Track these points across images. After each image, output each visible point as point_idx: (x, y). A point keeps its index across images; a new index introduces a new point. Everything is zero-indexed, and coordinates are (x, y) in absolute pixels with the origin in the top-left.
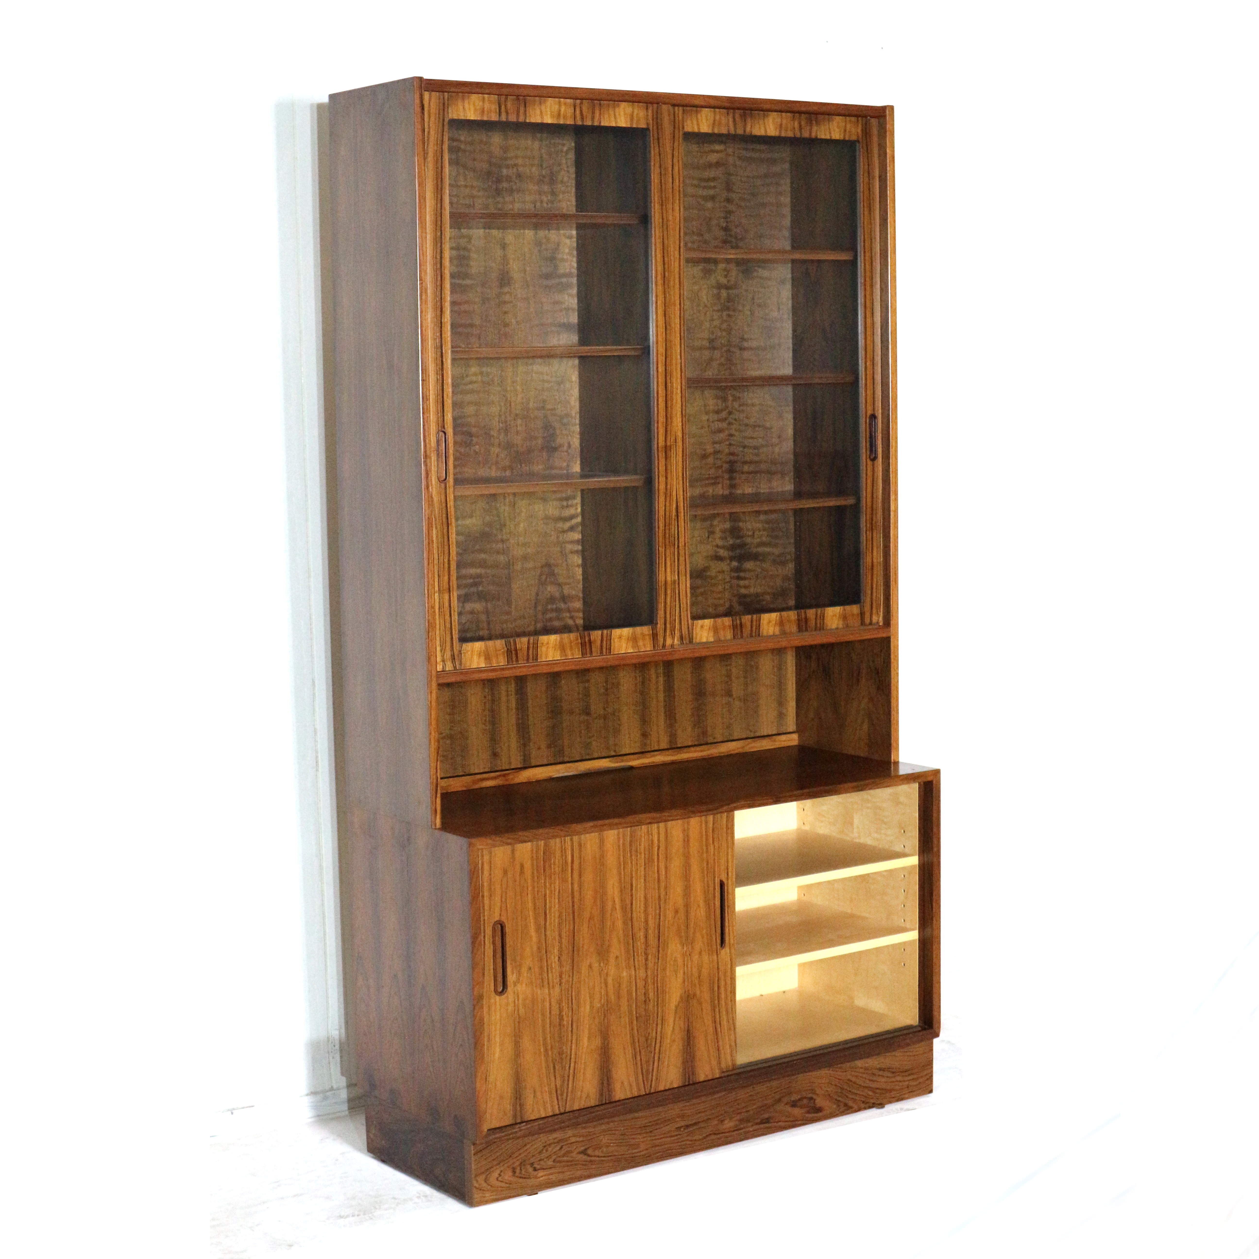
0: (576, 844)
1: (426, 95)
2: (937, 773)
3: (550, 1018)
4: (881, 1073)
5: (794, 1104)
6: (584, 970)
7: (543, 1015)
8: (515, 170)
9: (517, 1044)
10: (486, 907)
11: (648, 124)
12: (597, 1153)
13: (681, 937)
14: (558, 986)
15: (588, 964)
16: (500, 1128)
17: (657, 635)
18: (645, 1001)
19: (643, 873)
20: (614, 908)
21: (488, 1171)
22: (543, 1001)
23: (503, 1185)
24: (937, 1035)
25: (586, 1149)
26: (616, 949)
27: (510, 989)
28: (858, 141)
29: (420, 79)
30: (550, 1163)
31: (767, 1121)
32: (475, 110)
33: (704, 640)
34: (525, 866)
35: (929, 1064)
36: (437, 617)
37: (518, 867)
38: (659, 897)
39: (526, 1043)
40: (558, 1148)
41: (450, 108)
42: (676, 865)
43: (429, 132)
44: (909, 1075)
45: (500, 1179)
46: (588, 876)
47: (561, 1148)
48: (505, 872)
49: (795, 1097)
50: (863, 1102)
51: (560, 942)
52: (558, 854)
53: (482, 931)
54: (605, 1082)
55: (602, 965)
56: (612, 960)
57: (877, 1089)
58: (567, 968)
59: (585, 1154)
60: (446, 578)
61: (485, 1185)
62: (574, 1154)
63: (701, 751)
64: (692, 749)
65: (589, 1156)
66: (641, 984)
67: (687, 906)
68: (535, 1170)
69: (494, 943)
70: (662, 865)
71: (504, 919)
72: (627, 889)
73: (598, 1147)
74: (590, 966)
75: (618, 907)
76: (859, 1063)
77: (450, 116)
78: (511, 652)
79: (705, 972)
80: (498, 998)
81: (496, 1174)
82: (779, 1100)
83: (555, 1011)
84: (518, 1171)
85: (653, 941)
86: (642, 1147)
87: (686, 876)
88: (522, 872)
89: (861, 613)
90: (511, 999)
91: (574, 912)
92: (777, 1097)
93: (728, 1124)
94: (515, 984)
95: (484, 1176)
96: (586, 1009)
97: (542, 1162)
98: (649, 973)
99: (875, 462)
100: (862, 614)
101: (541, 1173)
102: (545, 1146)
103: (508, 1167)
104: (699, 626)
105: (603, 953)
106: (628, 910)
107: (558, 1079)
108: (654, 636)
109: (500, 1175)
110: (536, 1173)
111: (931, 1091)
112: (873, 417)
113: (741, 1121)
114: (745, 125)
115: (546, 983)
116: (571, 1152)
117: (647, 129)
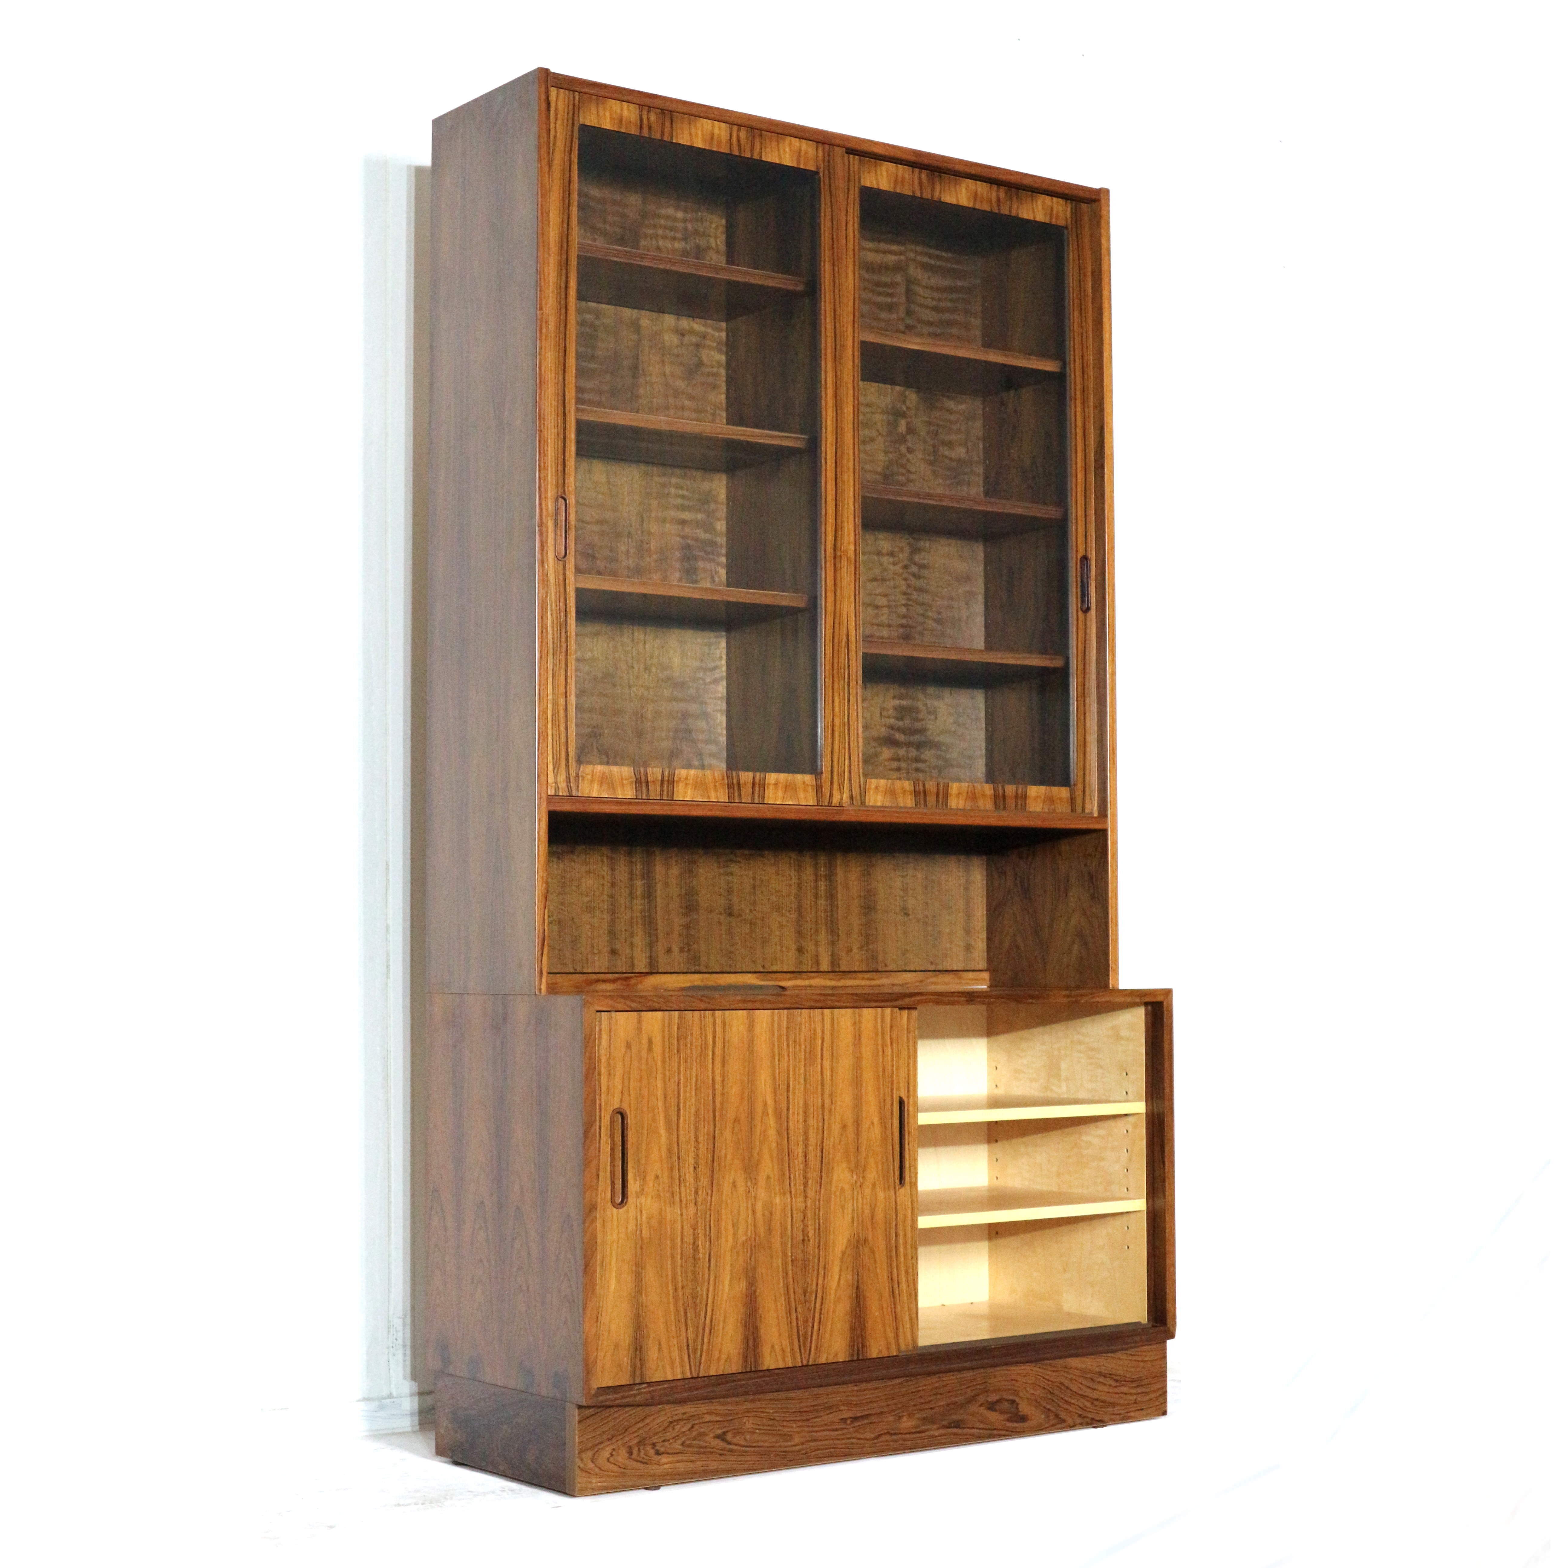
0: (719, 1022)
1: (553, 92)
2: (1168, 992)
3: (682, 1248)
4: (1101, 1379)
5: (991, 1407)
6: (727, 1188)
7: (673, 1240)
9: (638, 1278)
10: (604, 1089)
11: (817, 167)
12: (739, 1440)
13: (849, 1162)
14: (692, 1205)
15: (731, 1181)
16: (615, 1389)
17: (821, 787)
18: (803, 1240)
19: (802, 1071)
20: (765, 1113)
21: (595, 1448)
22: (674, 1222)
23: (615, 1468)
24: (1172, 1336)
25: (724, 1433)
26: (768, 1168)
27: (631, 1199)
28: (1066, 228)
29: (547, 71)
30: (677, 1446)
31: (957, 1424)
32: (612, 118)
33: (879, 804)
34: (655, 1041)
35: (1162, 1375)
37: (645, 1041)
38: (823, 1105)
39: (650, 1275)
40: (689, 1426)
41: (581, 112)
42: (845, 1064)
43: (555, 137)
44: (1137, 1387)
45: (611, 1459)
46: (734, 1066)
47: (692, 1427)
48: (628, 1046)
49: (994, 1397)
50: (1080, 1415)
51: (697, 1148)
52: (696, 1031)
53: (598, 1118)
54: (751, 1342)
55: (749, 1184)
56: (762, 1182)
57: (1097, 1400)
58: (704, 1181)
59: (724, 1440)
60: (563, 678)
61: (591, 1465)
62: (707, 1438)
63: (871, 979)
64: (860, 975)
65: (729, 1443)
66: (798, 1217)
67: (857, 1123)
68: (658, 1453)
69: (612, 1136)
70: (827, 1064)
71: (625, 1107)
72: (782, 1089)
73: (738, 1432)
74: (734, 1184)
75: (770, 1111)
76: (1074, 1362)
77: (582, 121)
78: (641, 783)
79: (879, 1212)
80: (615, 1210)
81: (607, 1454)
82: (971, 1400)
83: (689, 1239)
84: (635, 1451)
85: (814, 1162)
86: (797, 1440)
87: (857, 1082)
88: (650, 1049)
90: (632, 1214)
91: (714, 1111)
92: (970, 1393)
93: (907, 1423)
94: (639, 1194)
95: (590, 1454)
96: (727, 1242)
97: (666, 1443)
98: (809, 1202)
99: (1088, 614)
100: (1072, 800)
101: (664, 1459)
102: (671, 1422)
103: (624, 1445)
104: (873, 786)
105: (750, 1168)
106: (782, 1117)
107: (690, 1330)
108: (819, 788)
109: (612, 1455)
110: (660, 1457)
111: (1164, 1413)
112: (1085, 558)
113: (925, 1420)
114: (933, 190)
115: (677, 1199)
116: (705, 1434)
117: (817, 173)
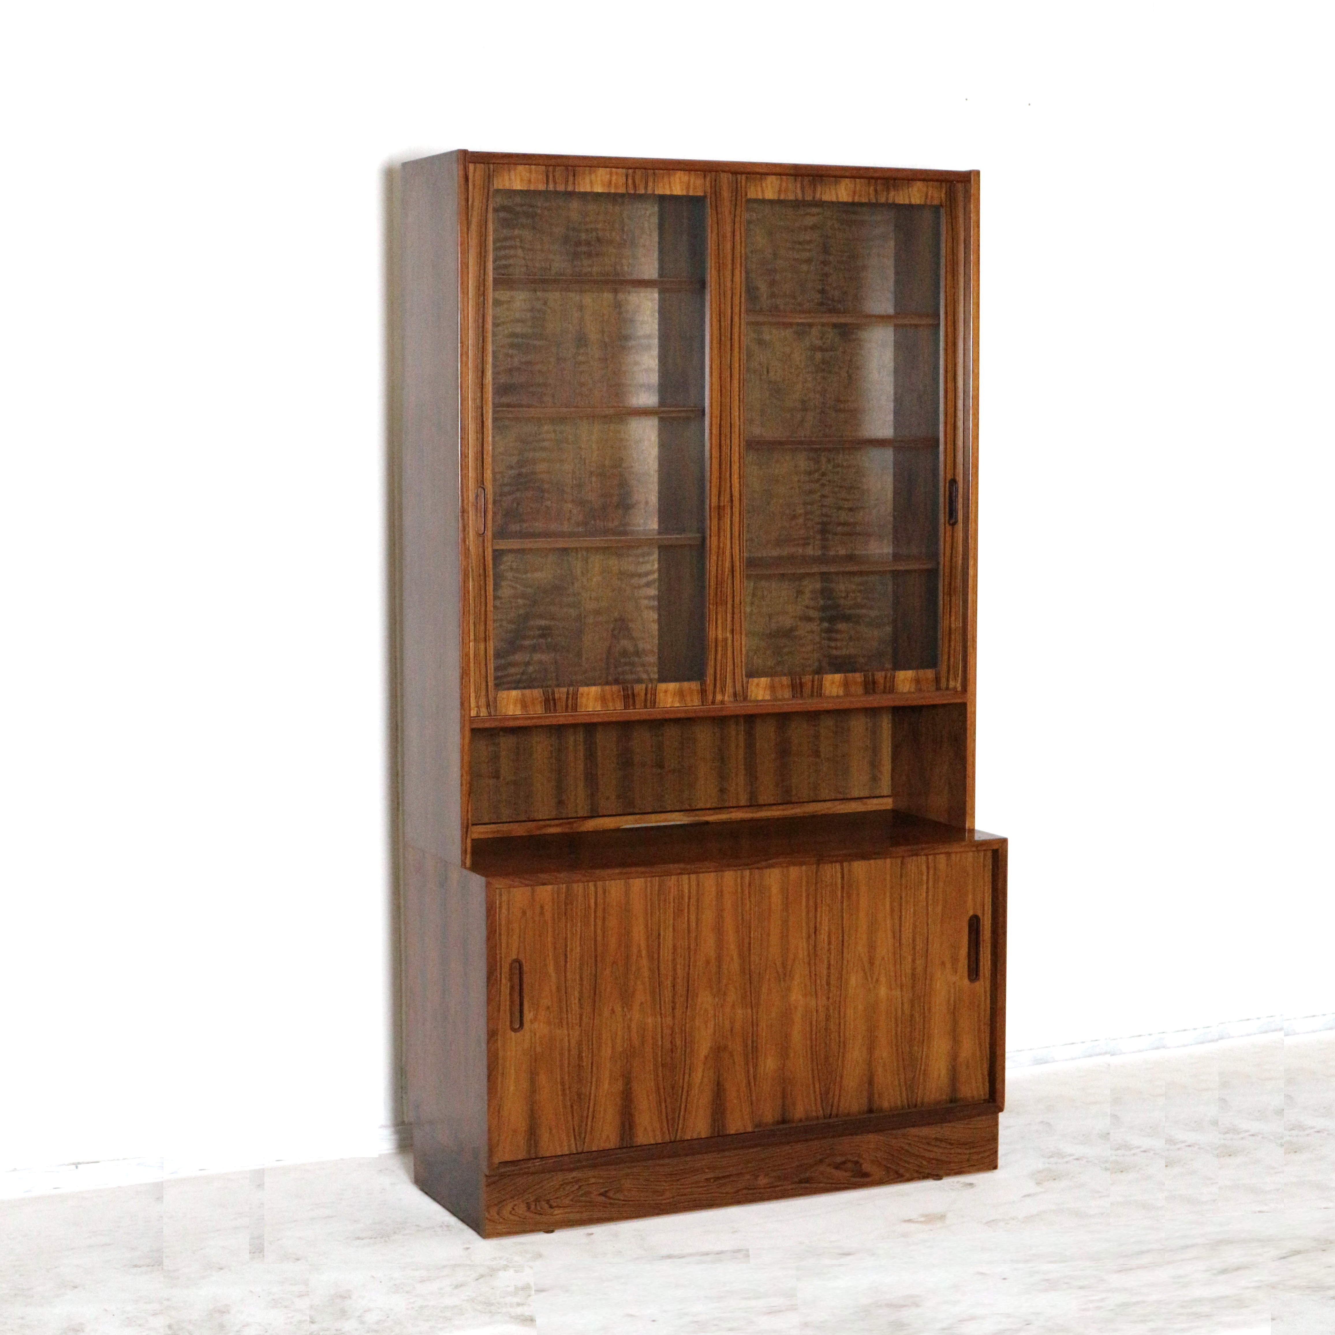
0: (600, 891)
1: (471, 167)
2: (1004, 842)
3: (569, 1058)
4: (938, 1143)
5: (837, 1167)
6: (606, 1013)
7: (561, 1054)
8: (594, 234)
9: (533, 1081)
10: (504, 945)
11: (705, 192)
12: (619, 1196)
13: (712, 988)
14: (577, 1027)
15: (610, 1008)
16: (512, 1163)
17: (706, 691)
18: (672, 1049)
19: (671, 922)
20: (639, 956)
21: (500, 1203)
22: (562, 1040)
23: (517, 1218)
24: (1001, 1110)
25: (606, 1192)
26: (641, 996)
27: (527, 1025)
28: (941, 205)
29: (465, 152)
30: (567, 1201)
31: (807, 1181)
32: (522, 180)
33: (760, 698)
34: (546, 907)
35: (994, 1138)
36: (472, 665)
37: (537, 908)
38: (689, 948)
39: (542, 1079)
40: (577, 1187)
41: (495, 179)
42: (708, 916)
43: (473, 201)
44: (970, 1148)
45: (513, 1212)
46: (612, 922)
47: (580, 1187)
48: (524, 913)
49: (839, 1159)
50: (917, 1172)
51: (581, 985)
52: (580, 899)
53: (498, 967)
54: (627, 1126)
55: (625, 1009)
56: (636, 1007)
57: (933, 1159)
58: (588, 1009)
59: (606, 1197)
61: (497, 1217)
62: (592, 1196)
63: (784, 810)
64: (774, 807)
65: (610, 1198)
66: (667, 1031)
67: (719, 959)
68: (551, 1207)
69: (511, 980)
70: (693, 917)
71: (521, 957)
72: (654, 938)
73: (619, 1190)
74: (613, 1011)
75: (644, 953)
76: (914, 1131)
77: (495, 187)
78: (549, 701)
79: (738, 1026)
80: (513, 1033)
81: (509, 1208)
82: (821, 1161)
83: (574, 1052)
84: (533, 1207)
85: (681, 989)
86: (668, 1194)
87: (719, 930)
88: (542, 913)
89: (936, 678)
90: (527, 1037)
91: (596, 957)
92: (819, 1157)
93: (763, 1181)
94: (532, 1022)
95: (496, 1209)
96: (606, 1052)
97: (558, 1200)
98: (676, 1021)
99: (956, 526)
100: (937, 680)
101: (556, 1212)
102: (562, 1185)
103: (523, 1202)
104: (754, 684)
105: (626, 997)
106: (654, 957)
107: (576, 1119)
108: (703, 692)
109: (513, 1209)
110: (552, 1210)
111: (995, 1167)
112: (953, 482)
113: (779, 1178)
114: (814, 192)
115: (565, 1023)
116: (590, 1193)
117: (705, 197)
